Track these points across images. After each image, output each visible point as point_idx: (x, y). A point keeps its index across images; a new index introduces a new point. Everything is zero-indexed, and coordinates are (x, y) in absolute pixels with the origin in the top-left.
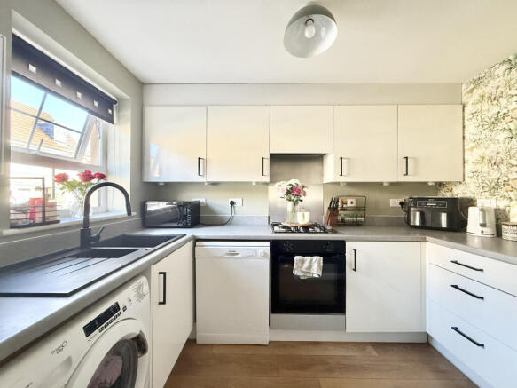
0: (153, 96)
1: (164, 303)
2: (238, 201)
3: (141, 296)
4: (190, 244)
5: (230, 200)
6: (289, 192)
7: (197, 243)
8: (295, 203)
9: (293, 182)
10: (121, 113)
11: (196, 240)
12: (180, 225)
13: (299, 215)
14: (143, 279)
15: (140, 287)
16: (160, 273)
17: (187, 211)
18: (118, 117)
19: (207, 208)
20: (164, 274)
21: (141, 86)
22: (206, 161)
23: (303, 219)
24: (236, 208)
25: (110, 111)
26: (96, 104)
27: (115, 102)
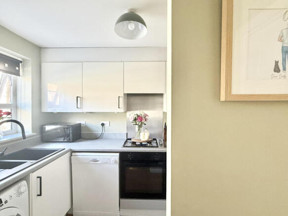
0: (48, 56)
1: (40, 195)
2: (106, 123)
3: (20, 194)
4: (68, 154)
5: (101, 122)
6: (135, 120)
7: (73, 154)
8: (140, 126)
9: (139, 112)
10: (25, 69)
11: (72, 152)
12: (66, 140)
13: (142, 134)
14: (24, 182)
15: (19, 188)
16: (38, 177)
17: (70, 131)
18: (23, 71)
19: (86, 127)
20: (40, 178)
21: (39, 50)
22: (82, 98)
23: (144, 137)
24: (105, 128)
25: (17, 68)
26: (6, 65)
27: (21, 62)
